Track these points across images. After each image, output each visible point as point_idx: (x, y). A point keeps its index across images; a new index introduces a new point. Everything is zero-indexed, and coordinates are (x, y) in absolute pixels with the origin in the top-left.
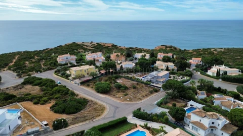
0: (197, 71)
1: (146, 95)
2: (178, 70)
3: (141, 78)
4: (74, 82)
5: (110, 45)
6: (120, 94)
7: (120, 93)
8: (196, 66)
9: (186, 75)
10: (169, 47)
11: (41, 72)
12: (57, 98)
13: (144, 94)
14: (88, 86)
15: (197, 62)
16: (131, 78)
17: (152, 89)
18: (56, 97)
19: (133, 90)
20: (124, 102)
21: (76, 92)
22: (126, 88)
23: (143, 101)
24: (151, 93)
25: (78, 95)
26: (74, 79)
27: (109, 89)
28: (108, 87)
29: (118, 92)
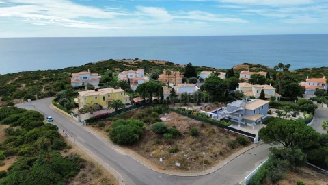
0: (319, 102)
1: (221, 154)
2: (282, 100)
3: (209, 113)
4: (77, 119)
5: (164, 63)
6: (161, 150)
7: (161, 147)
8: (316, 94)
9: (303, 110)
10: (254, 66)
11: (33, 99)
12: (22, 154)
13: (216, 150)
14: (101, 127)
15: (316, 85)
16: (190, 112)
17: (233, 139)
18: (22, 150)
19: (190, 139)
20: (167, 172)
21: (70, 140)
22: (177, 135)
23: (213, 169)
24: (233, 146)
25: (70, 148)
26: (81, 112)
27: (137, 136)
28: (135, 132)
29: (158, 143)
